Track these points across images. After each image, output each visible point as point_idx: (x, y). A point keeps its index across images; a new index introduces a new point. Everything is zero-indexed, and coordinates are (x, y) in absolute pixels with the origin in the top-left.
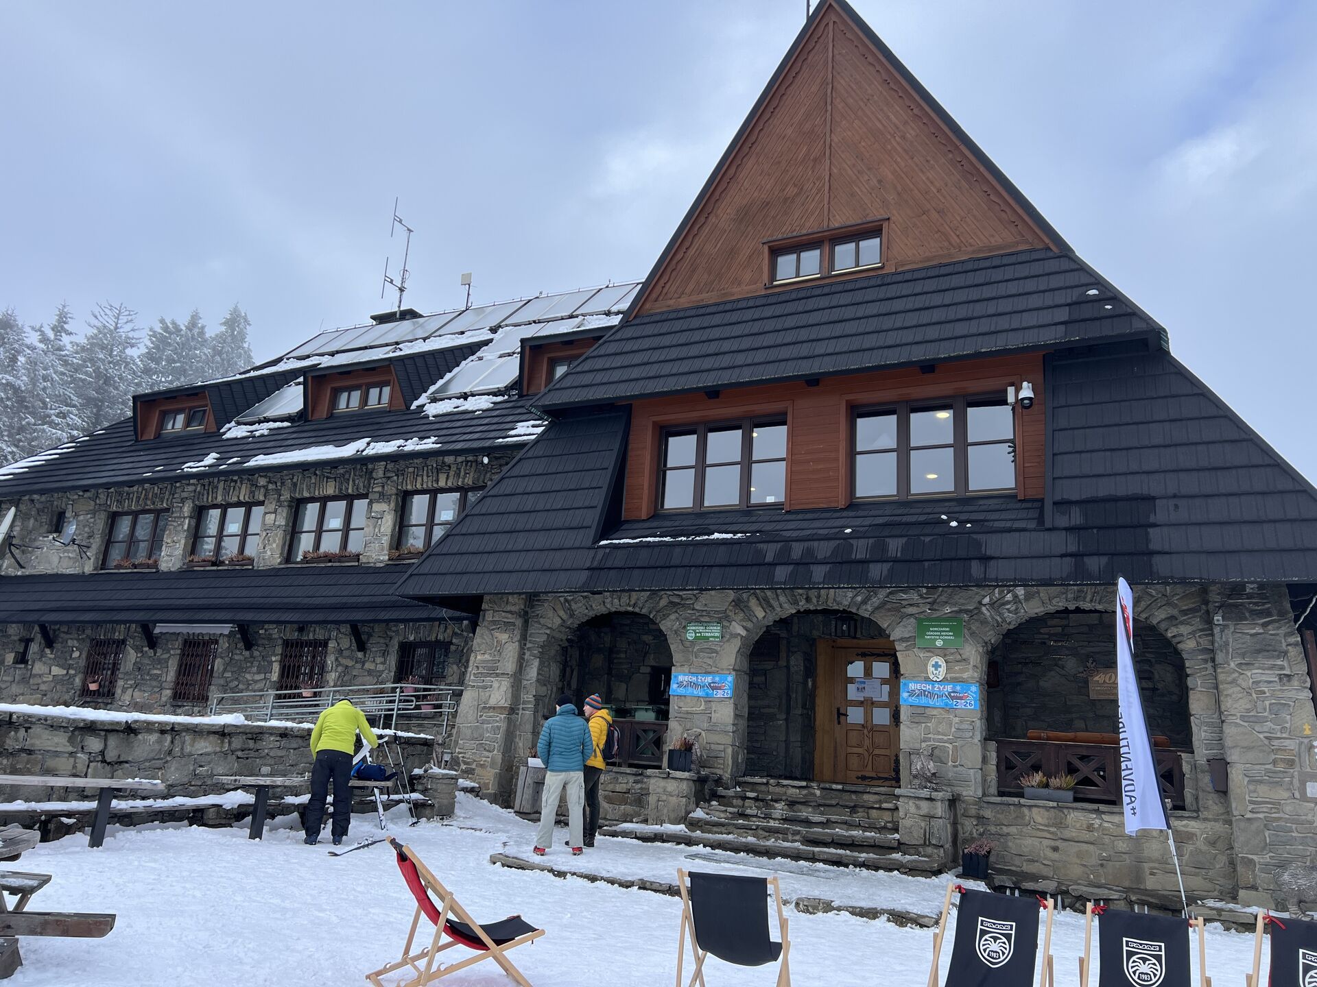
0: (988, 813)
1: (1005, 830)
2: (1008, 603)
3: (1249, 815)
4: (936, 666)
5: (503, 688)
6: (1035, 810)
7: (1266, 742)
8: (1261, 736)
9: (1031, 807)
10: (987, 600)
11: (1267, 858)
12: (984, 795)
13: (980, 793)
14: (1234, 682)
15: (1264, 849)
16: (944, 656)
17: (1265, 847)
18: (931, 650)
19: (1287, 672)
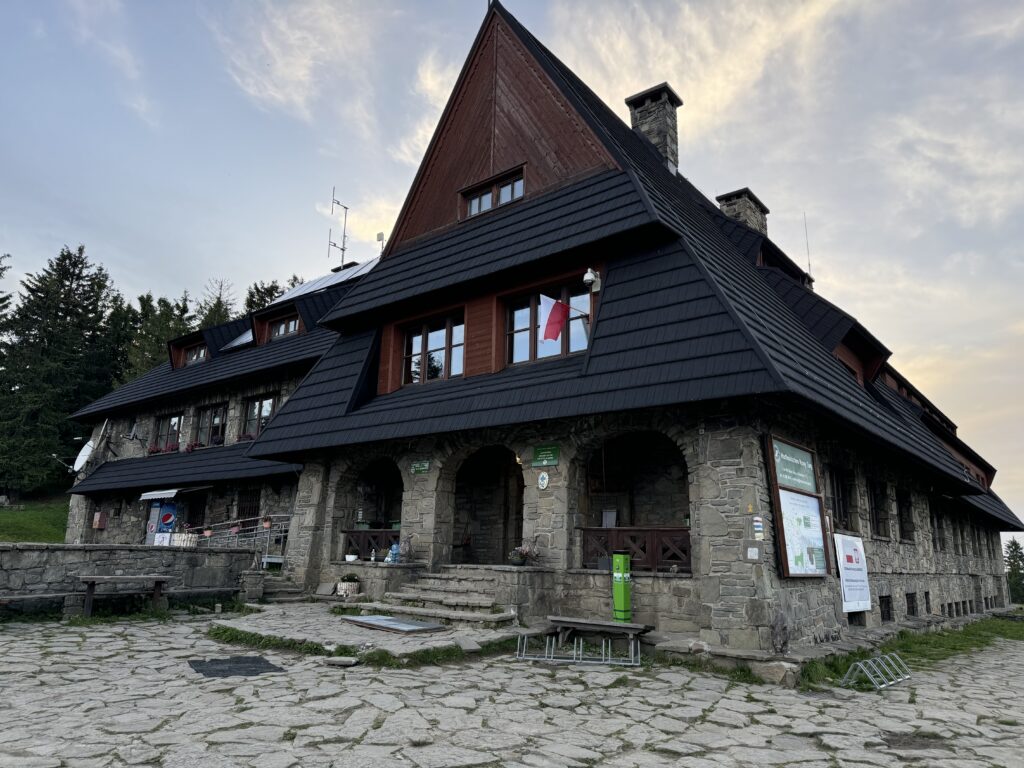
0: (570, 581)
1: (580, 592)
2: (585, 430)
3: (711, 574)
4: (543, 479)
5: (312, 514)
6: (597, 577)
7: (725, 519)
8: (723, 515)
9: (594, 575)
10: (573, 430)
11: (718, 606)
12: (569, 568)
13: (565, 567)
14: (708, 477)
15: (717, 599)
16: (548, 471)
17: (720, 597)
18: (541, 468)
19: (742, 466)
